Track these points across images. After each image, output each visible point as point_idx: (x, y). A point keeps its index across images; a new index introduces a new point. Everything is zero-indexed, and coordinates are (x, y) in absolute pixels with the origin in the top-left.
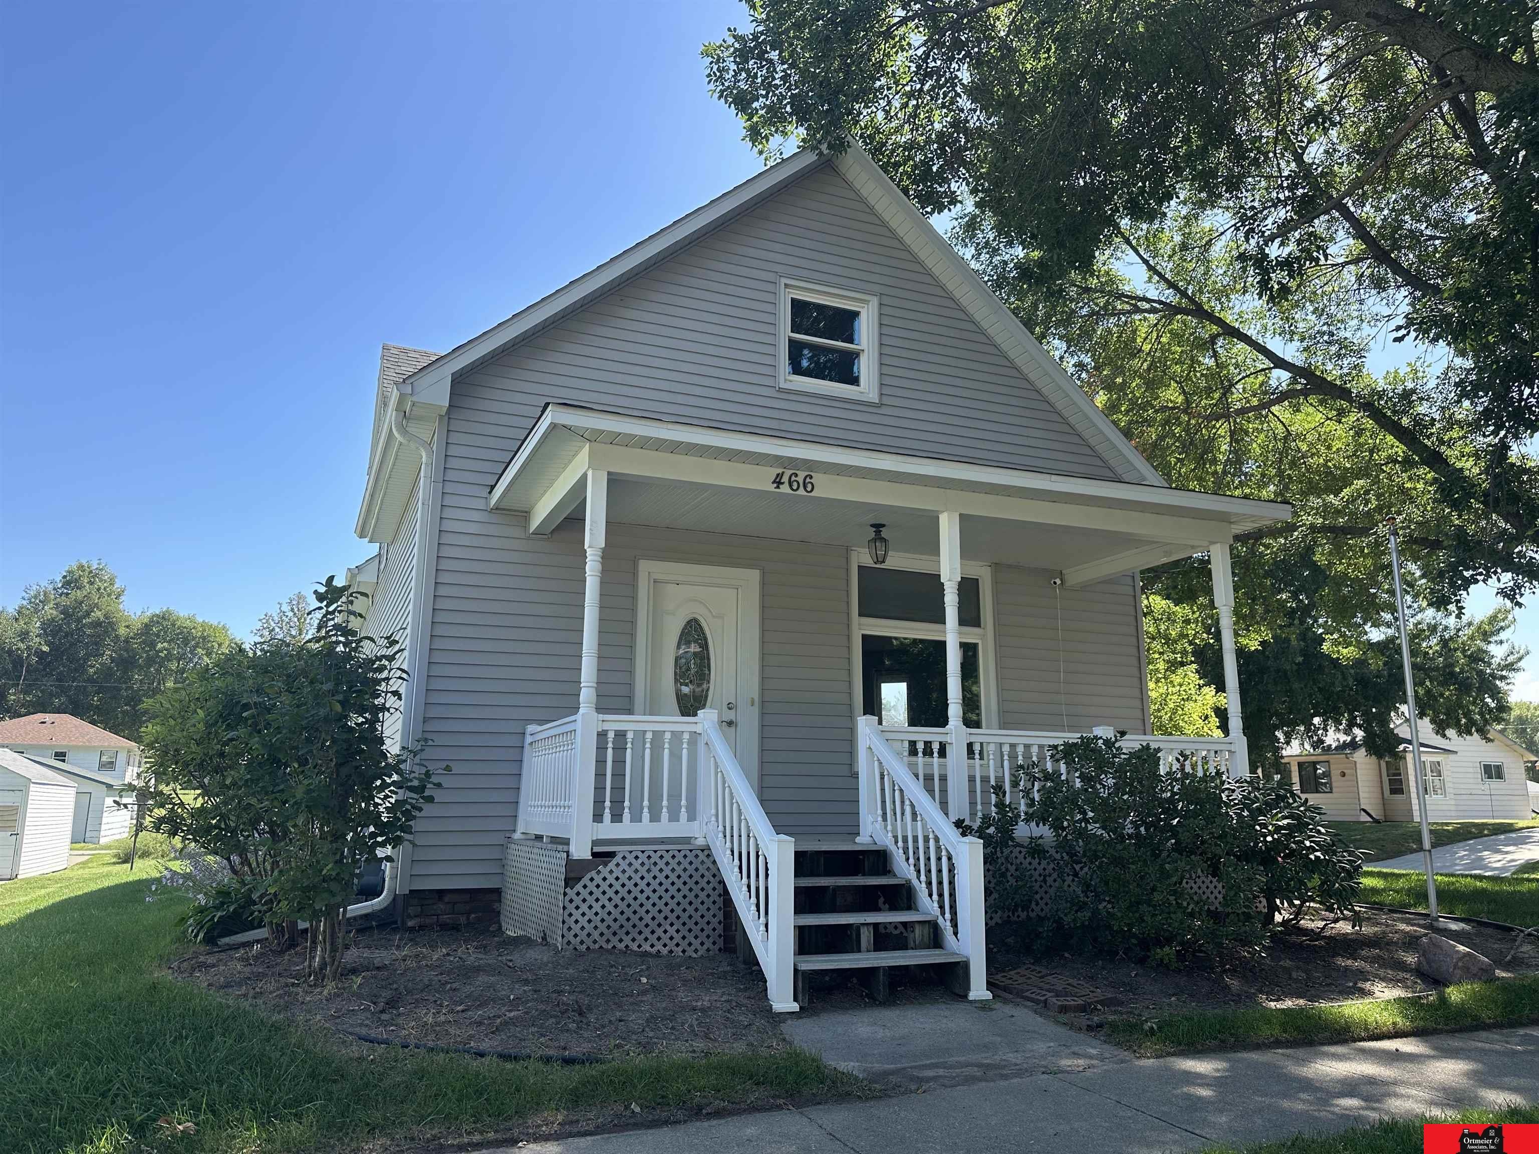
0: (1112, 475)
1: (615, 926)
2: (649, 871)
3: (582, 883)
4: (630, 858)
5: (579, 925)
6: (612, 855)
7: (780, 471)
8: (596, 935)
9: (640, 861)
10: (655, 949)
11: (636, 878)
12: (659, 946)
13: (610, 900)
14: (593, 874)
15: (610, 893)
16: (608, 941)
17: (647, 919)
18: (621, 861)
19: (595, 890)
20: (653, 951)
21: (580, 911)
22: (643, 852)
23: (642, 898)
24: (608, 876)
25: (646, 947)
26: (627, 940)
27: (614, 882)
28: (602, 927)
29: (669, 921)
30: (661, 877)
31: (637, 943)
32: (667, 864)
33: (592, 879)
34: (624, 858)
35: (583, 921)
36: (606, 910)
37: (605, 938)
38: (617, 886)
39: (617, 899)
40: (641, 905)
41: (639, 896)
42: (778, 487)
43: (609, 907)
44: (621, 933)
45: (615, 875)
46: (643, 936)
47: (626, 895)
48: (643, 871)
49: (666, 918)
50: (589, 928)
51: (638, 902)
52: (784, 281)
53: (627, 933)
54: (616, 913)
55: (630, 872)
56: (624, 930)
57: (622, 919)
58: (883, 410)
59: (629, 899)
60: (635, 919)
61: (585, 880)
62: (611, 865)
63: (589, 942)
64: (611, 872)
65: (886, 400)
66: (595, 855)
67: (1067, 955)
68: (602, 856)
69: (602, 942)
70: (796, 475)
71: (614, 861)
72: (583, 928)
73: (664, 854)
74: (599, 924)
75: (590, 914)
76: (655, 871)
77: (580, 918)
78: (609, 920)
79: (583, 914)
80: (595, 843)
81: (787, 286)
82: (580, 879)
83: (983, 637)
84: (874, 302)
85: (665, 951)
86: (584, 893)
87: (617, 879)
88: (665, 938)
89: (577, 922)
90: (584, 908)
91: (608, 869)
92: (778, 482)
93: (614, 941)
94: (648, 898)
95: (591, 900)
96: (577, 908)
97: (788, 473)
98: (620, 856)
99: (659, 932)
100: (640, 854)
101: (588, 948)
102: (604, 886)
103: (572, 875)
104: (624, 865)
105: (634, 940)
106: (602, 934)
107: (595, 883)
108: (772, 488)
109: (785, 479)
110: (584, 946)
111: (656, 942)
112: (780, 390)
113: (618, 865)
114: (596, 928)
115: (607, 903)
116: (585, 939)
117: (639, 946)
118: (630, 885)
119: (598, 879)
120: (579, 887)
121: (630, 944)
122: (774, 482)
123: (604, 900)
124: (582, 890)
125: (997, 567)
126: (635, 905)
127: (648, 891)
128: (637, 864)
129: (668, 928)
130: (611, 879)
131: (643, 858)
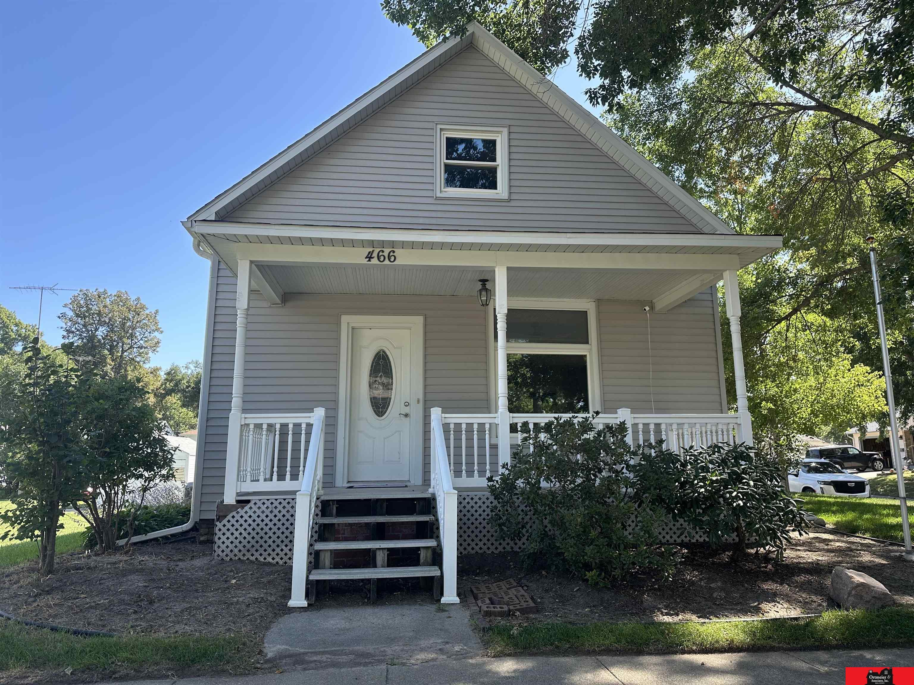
0: (694, 230)
1: (248, 546)
2: (271, 512)
3: (227, 519)
4: (259, 504)
5: (225, 545)
6: (248, 501)
7: (371, 250)
8: (236, 551)
9: (265, 506)
10: (275, 561)
11: (263, 516)
12: (277, 559)
13: (245, 529)
14: (234, 513)
15: (245, 525)
16: (244, 555)
17: (270, 542)
18: (253, 506)
19: (235, 523)
20: (274, 562)
21: (226, 536)
22: (268, 500)
23: (266, 529)
24: (244, 515)
25: (269, 559)
26: (257, 555)
27: (248, 519)
28: (240, 547)
29: (284, 544)
30: (280, 516)
31: (263, 557)
32: (284, 507)
33: (233, 517)
34: (255, 504)
35: (228, 543)
36: (243, 536)
37: (242, 553)
38: (250, 521)
39: (249, 529)
40: (266, 533)
41: (264, 527)
42: (369, 260)
43: (245, 534)
44: (253, 551)
45: (248, 514)
46: (267, 553)
47: (256, 527)
48: (267, 512)
49: (282, 542)
50: (231, 547)
51: (264, 531)
52: (439, 127)
53: (257, 551)
54: (249, 538)
55: (259, 512)
56: (254, 549)
57: (253, 542)
58: (512, 204)
59: (258, 529)
60: (262, 542)
61: (229, 517)
62: (247, 508)
63: (231, 555)
64: (246, 512)
65: (514, 197)
66: (238, 502)
67: (543, 573)
68: (242, 503)
69: (240, 555)
70: (383, 252)
71: (249, 506)
72: (227, 547)
73: (282, 501)
74: (238, 544)
75: (232, 538)
76: (276, 512)
77: (226, 541)
78: (245, 542)
79: (228, 538)
80: (238, 494)
81: (441, 130)
82: (225, 517)
83: (590, 351)
84: (505, 131)
85: (281, 562)
86: (228, 526)
87: (250, 517)
88: (282, 554)
89: (223, 543)
90: (228, 534)
91: (244, 510)
92: (369, 257)
93: (248, 555)
94: (270, 529)
95: (233, 530)
96: (224, 534)
97: (377, 250)
98: (253, 502)
99: (278, 550)
100: (266, 501)
101: (231, 559)
102: (242, 521)
103: (221, 514)
104: (255, 508)
105: (261, 555)
106: (240, 551)
107: (235, 519)
108: (365, 261)
109: (375, 255)
110: (229, 558)
111: (275, 556)
112: (437, 198)
113: (251, 508)
114: (236, 547)
115: (243, 532)
116: (229, 553)
117: (265, 559)
118: (258, 521)
119: (237, 517)
120: (225, 521)
121: (259, 557)
122: (366, 258)
123: (241, 530)
124: (227, 523)
125: (599, 302)
126: (262, 533)
127: (271, 525)
128: (263, 508)
129: (284, 548)
130: (246, 517)
131: (268, 504)
